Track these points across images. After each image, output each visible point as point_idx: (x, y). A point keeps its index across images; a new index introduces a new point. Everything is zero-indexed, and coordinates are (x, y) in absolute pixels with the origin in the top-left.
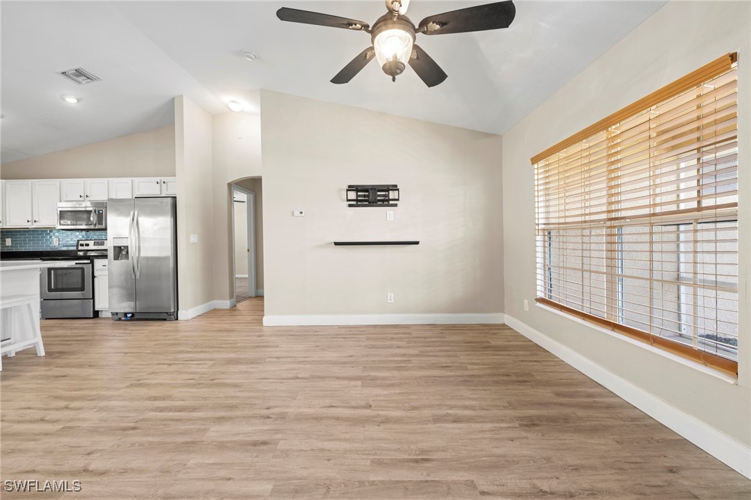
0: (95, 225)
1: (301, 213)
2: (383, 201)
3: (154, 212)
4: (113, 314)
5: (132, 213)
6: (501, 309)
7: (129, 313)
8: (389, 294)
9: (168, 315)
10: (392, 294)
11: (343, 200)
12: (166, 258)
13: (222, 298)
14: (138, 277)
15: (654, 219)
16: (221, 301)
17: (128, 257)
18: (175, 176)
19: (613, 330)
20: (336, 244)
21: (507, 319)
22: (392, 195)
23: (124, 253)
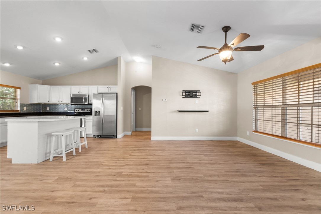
0: (84, 103)
1: (166, 100)
2: (195, 96)
3: (109, 99)
4: (93, 136)
5: (102, 99)
6: (236, 135)
7: (99, 135)
8: (196, 130)
9: (113, 136)
10: (197, 130)
11: (181, 96)
12: (114, 116)
13: (128, 131)
14: (103, 122)
15: (299, 105)
16: (128, 132)
17: (100, 115)
18: (117, 85)
19: (285, 139)
20: (179, 111)
21: (239, 139)
22: (198, 94)
23: (98, 113)
